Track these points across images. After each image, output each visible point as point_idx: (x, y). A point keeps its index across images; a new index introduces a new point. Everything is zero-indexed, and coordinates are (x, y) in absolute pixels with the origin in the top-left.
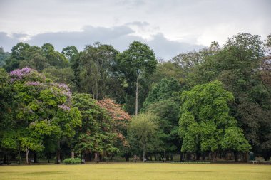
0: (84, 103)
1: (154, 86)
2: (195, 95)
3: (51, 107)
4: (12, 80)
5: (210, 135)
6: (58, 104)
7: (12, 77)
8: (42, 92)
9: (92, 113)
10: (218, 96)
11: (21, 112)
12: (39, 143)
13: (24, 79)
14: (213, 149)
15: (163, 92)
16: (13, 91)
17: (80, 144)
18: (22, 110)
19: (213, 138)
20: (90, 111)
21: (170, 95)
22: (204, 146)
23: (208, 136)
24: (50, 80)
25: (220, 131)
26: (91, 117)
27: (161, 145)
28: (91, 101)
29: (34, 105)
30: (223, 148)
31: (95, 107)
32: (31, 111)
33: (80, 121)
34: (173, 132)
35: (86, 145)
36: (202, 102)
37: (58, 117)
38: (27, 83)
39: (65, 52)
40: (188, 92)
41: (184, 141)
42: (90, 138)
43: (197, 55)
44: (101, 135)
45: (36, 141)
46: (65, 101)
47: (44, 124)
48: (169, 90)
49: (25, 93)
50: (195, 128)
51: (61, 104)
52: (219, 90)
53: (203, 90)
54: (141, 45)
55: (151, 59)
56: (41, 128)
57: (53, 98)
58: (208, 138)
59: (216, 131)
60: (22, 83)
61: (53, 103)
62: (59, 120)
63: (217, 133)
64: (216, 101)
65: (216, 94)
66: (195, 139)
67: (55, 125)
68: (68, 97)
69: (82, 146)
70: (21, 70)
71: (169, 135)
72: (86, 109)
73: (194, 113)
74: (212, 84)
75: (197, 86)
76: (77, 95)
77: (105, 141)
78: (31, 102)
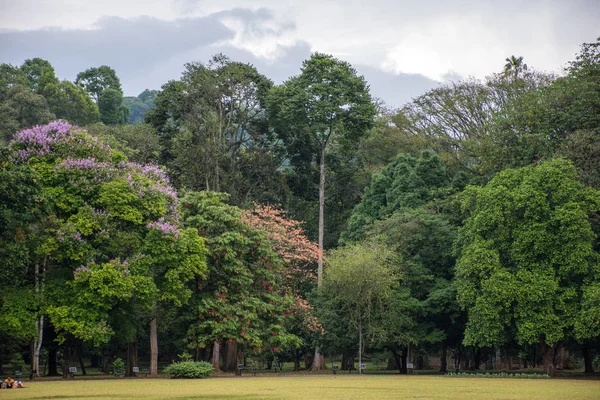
0: (211, 217)
1: (378, 174)
2: (501, 197)
3: (129, 225)
4: (23, 154)
5: (543, 303)
6: (145, 218)
7: (24, 146)
8: (105, 186)
9: (232, 243)
10: (565, 199)
11: (51, 240)
12: (98, 320)
13: (56, 152)
14: (550, 339)
15: (404, 189)
16: (29, 182)
17: (203, 326)
18: (53, 234)
19: (550, 309)
20: (226, 237)
21: (424, 196)
22: (526, 331)
23: (538, 306)
24: (121, 154)
25: (570, 293)
26: (231, 254)
27: (404, 329)
28: (227, 211)
29: (85, 221)
30: (578, 337)
31: (239, 228)
32: (77, 236)
33: (204, 264)
34: (436, 294)
35: (218, 328)
36: (519, 215)
37: (148, 252)
38: (64, 163)
39: (85, 82)
40: (479, 189)
41: (472, 319)
42: (228, 308)
43: (482, 92)
44: (257, 301)
45: (93, 316)
46: (163, 210)
47: (114, 272)
48: (419, 185)
49: (60, 189)
50: (502, 283)
51: (155, 218)
52: (567, 184)
53: (521, 184)
54: (333, 63)
55: (359, 101)
56: (106, 281)
57: (134, 204)
58: (537, 311)
59: (559, 293)
60: (51, 161)
61: (133, 215)
62: (151, 260)
63: (561, 299)
64: (561, 214)
65: (561, 193)
66: (502, 313)
67: (141, 273)
68: (170, 200)
69: (208, 330)
70: (46, 128)
71: (425, 303)
72: (216, 232)
73: (497, 244)
74: (545, 166)
75: (503, 174)
76: (189, 196)
77: (267, 318)
78: (75, 212)
